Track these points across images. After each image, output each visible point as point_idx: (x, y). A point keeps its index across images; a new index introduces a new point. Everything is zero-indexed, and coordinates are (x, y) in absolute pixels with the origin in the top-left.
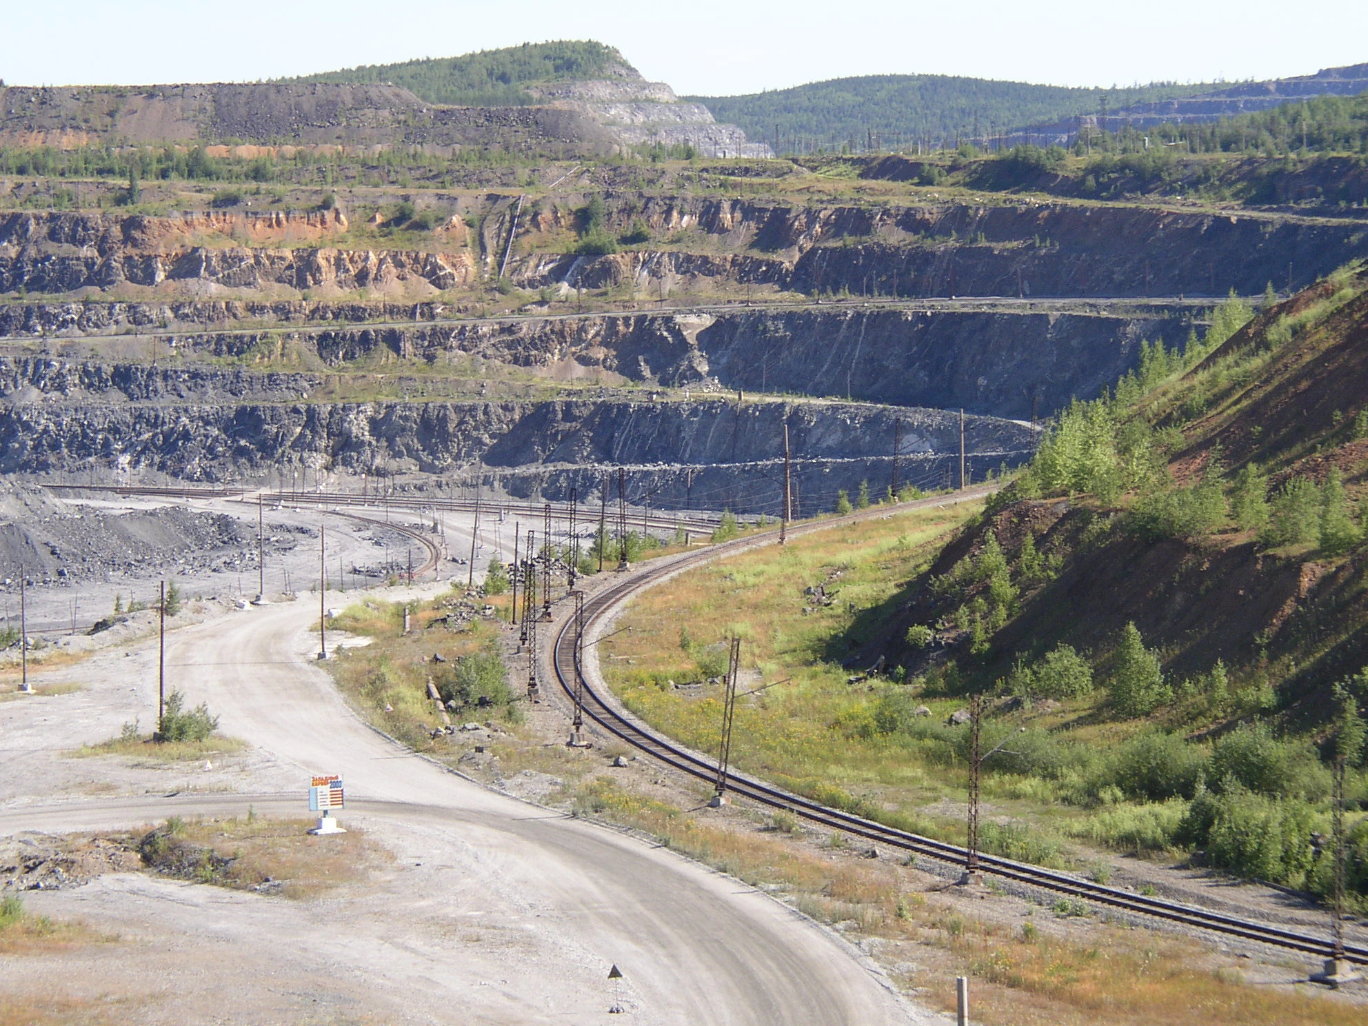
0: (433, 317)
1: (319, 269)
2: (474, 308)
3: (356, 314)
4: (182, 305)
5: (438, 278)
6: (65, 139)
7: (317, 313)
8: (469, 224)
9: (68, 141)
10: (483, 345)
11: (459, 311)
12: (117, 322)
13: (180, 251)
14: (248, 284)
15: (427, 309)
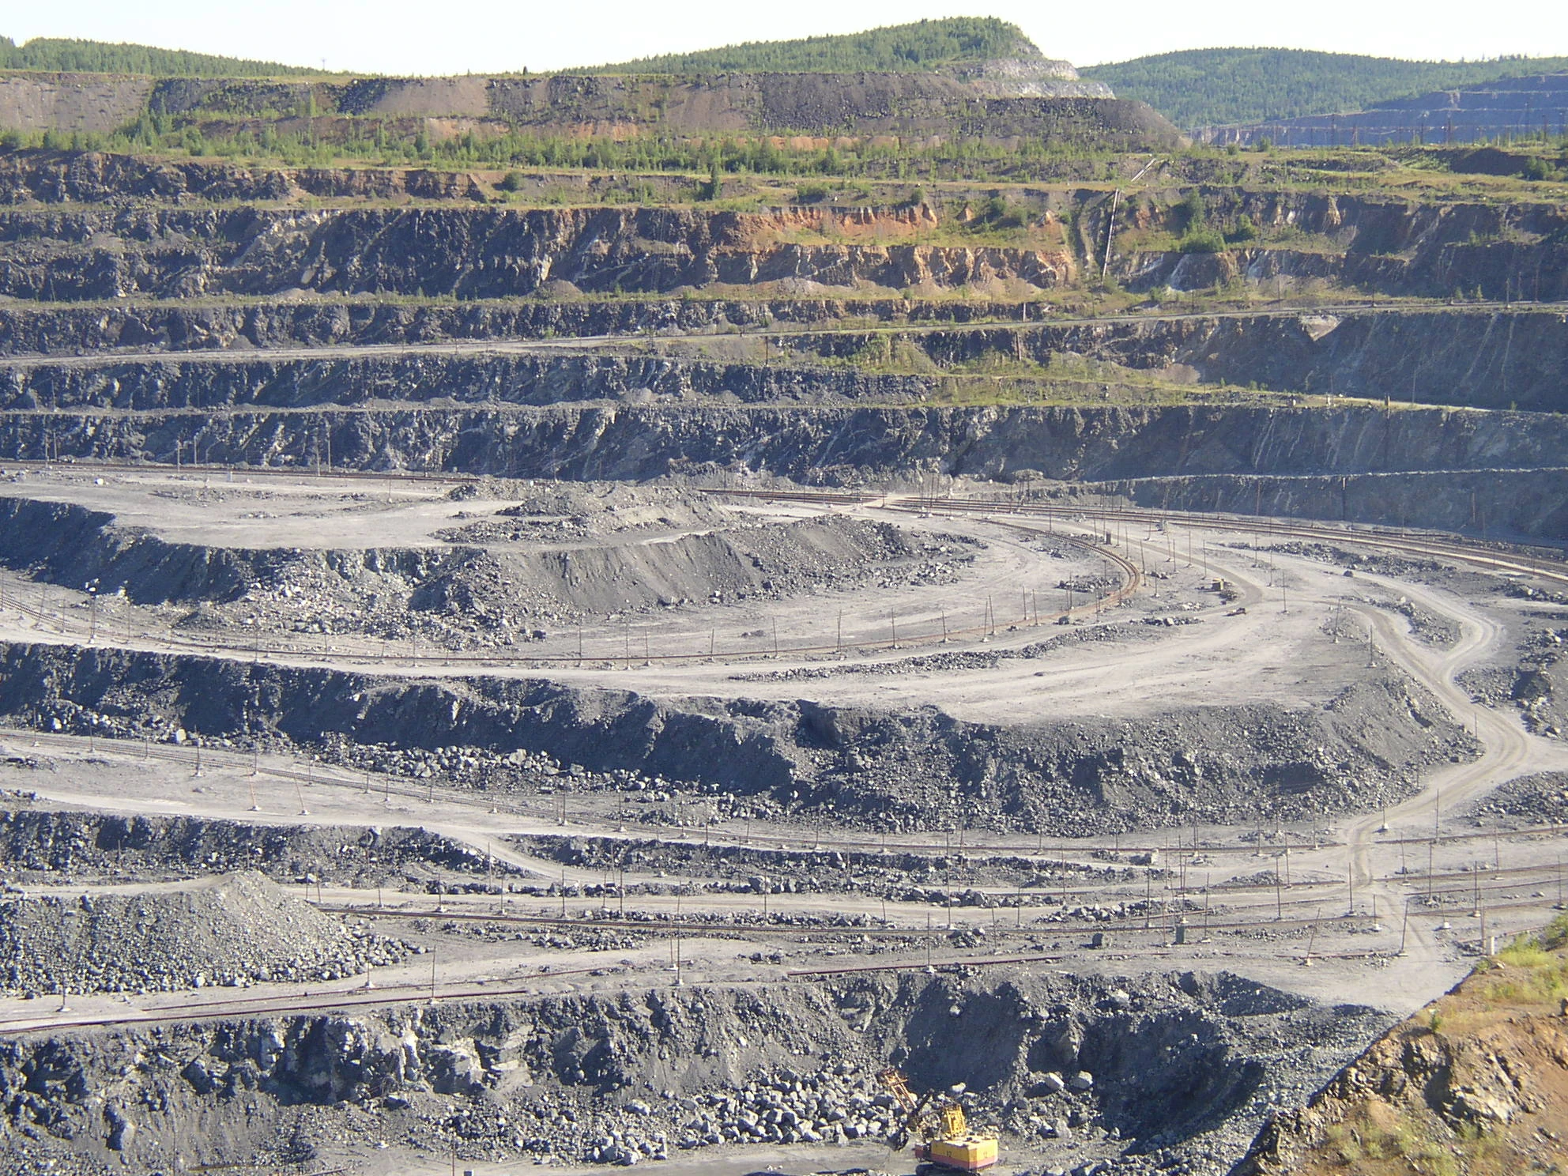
0: (1039, 317)
1: (916, 266)
2: (1081, 307)
3: (961, 313)
4: (781, 304)
5: (1040, 276)
6: (615, 130)
7: (920, 313)
8: (1063, 220)
9: (618, 132)
10: (1097, 347)
11: (1066, 310)
12: (717, 321)
13: (773, 248)
14: (844, 283)
15: (1034, 310)
